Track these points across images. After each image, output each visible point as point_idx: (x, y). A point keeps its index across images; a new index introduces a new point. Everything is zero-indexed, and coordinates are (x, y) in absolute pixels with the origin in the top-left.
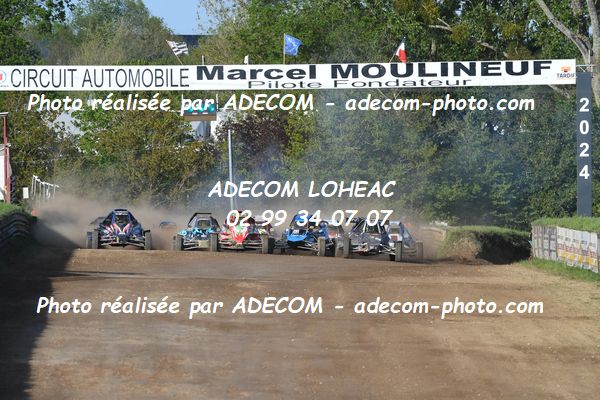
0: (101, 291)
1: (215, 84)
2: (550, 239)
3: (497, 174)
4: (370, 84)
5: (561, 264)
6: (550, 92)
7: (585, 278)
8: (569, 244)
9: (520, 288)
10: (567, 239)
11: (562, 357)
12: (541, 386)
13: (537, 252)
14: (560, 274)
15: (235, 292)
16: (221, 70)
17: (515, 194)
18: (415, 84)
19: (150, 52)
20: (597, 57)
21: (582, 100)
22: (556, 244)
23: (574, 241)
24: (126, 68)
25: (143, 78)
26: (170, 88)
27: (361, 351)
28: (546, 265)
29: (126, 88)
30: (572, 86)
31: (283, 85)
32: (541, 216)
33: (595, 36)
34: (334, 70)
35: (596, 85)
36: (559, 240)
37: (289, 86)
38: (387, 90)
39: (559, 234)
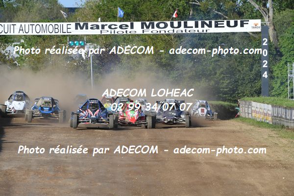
1: (84, 32)
2: (248, 108)
3: (222, 76)
4: (160, 31)
5: (254, 120)
7: (266, 127)
8: (257, 110)
10: (256, 108)
11: (255, 165)
12: (244, 179)
14: (253, 125)
16: (87, 25)
17: (231, 85)
18: (182, 31)
19: (52, 16)
20: (271, 18)
21: (264, 40)
22: (252, 110)
23: (260, 108)
24: (40, 24)
25: (49, 29)
26: (62, 34)
27: (156, 163)
28: (247, 120)
29: (40, 34)
30: (259, 32)
31: (117, 32)
32: (244, 96)
33: (270, 8)
34: (142, 25)
35: (271, 32)
36: (253, 108)
37: (120, 33)
38: (168, 35)
39: (253, 105)
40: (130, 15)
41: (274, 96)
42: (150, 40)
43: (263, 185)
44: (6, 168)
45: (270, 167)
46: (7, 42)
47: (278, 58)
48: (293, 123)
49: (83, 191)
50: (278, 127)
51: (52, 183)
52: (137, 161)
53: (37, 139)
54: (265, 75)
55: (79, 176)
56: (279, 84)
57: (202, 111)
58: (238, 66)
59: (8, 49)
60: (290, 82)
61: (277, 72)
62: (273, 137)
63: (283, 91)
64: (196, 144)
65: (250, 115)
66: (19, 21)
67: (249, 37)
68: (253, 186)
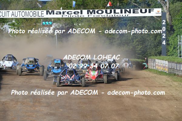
0: (17, 79)
1: (52, 16)
2: (154, 63)
3: (137, 43)
4: (99, 16)
5: (157, 70)
6: (153, 18)
7: (164, 75)
8: (159, 64)
9: (144, 78)
10: (159, 63)
11: (157, 98)
12: (151, 107)
13: (149, 67)
14: (156, 74)
16: (53, 12)
17: (143, 49)
18: (112, 16)
19: (32, 6)
20: (168, 7)
21: (163, 21)
22: (155, 64)
23: (161, 63)
24: (25, 11)
25: (30, 14)
26: (38, 17)
27: (96, 97)
28: (152, 71)
29: (25, 17)
30: (160, 16)
31: (72, 16)
32: (151, 56)
33: (167, 1)
34: (88, 12)
35: (168, 16)
36: (156, 63)
37: (74, 17)
38: (104, 18)
39: (156, 61)
40: (80, 6)
41: (169, 55)
42: (93, 21)
43: (163, 111)
44: (3, 100)
45: (167, 100)
46: (4, 22)
47: (172, 32)
48: (181, 72)
49: (51, 114)
50: (172, 75)
51: (32, 109)
53: (23, 82)
54: (164, 43)
55: (49, 105)
56: (172, 48)
57: (126, 65)
58: (147, 37)
59: (4, 26)
60: (179, 47)
61: (171, 41)
62: (169, 81)
63: (175, 52)
64: (121, 85)
66: (11, 9)
67: (154, 19)
68: (157, 111)
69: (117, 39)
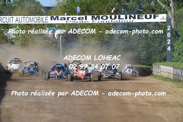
1: (56, 22)
2: (158, 69)
3: (142, 49)
4: (103, 21)
5: (162, 77)
7: (169, 81)
8: (164, 70)
9: (149, 84)
10: (163, 69)
11: (162, 105)
12: (156, 114)
13: (154, 73)
14: (161, 80)
15: (62, 85)
16: (58, 17)
17: (148, 55)
18: (117, 21)
19: (36, 12)
20: (173, 13)
21: (168, 27)
23: (166, 69)
24: (29, 17)
25: (34, 20)
26: (42, 23)
27: (101, 103)
28: (157, 77)
29: (29, 23)
30: (165, 22)
31: (77, 22)
32: (156, 62)
33: (172, 7)
34: (92, 17)
35: (172, 22)
36: (161, 69)
37: (79, 22)
38: (109, 24)
39: (161, 67)
41: (174, 62)
42: (97, 27)
43: (168, 117)
44: (7, 107)
45: (172, 106)
46: (8, 28)
47: (177, 38)
50: (177, 81)
51: (36, 115)
52: (89, 102)
53: (27, 88)
54: (169, 49)
55: (53, 112)
56: (177, 54)
57: (129, 71)
58: (152, 43)
61: (176, 47)
62: (174, 87)
63: (180, 59)
65: (159, 73)
66: (15, 15)
67: (159, 25)
68: (162, 117)
69: (122, 44)
